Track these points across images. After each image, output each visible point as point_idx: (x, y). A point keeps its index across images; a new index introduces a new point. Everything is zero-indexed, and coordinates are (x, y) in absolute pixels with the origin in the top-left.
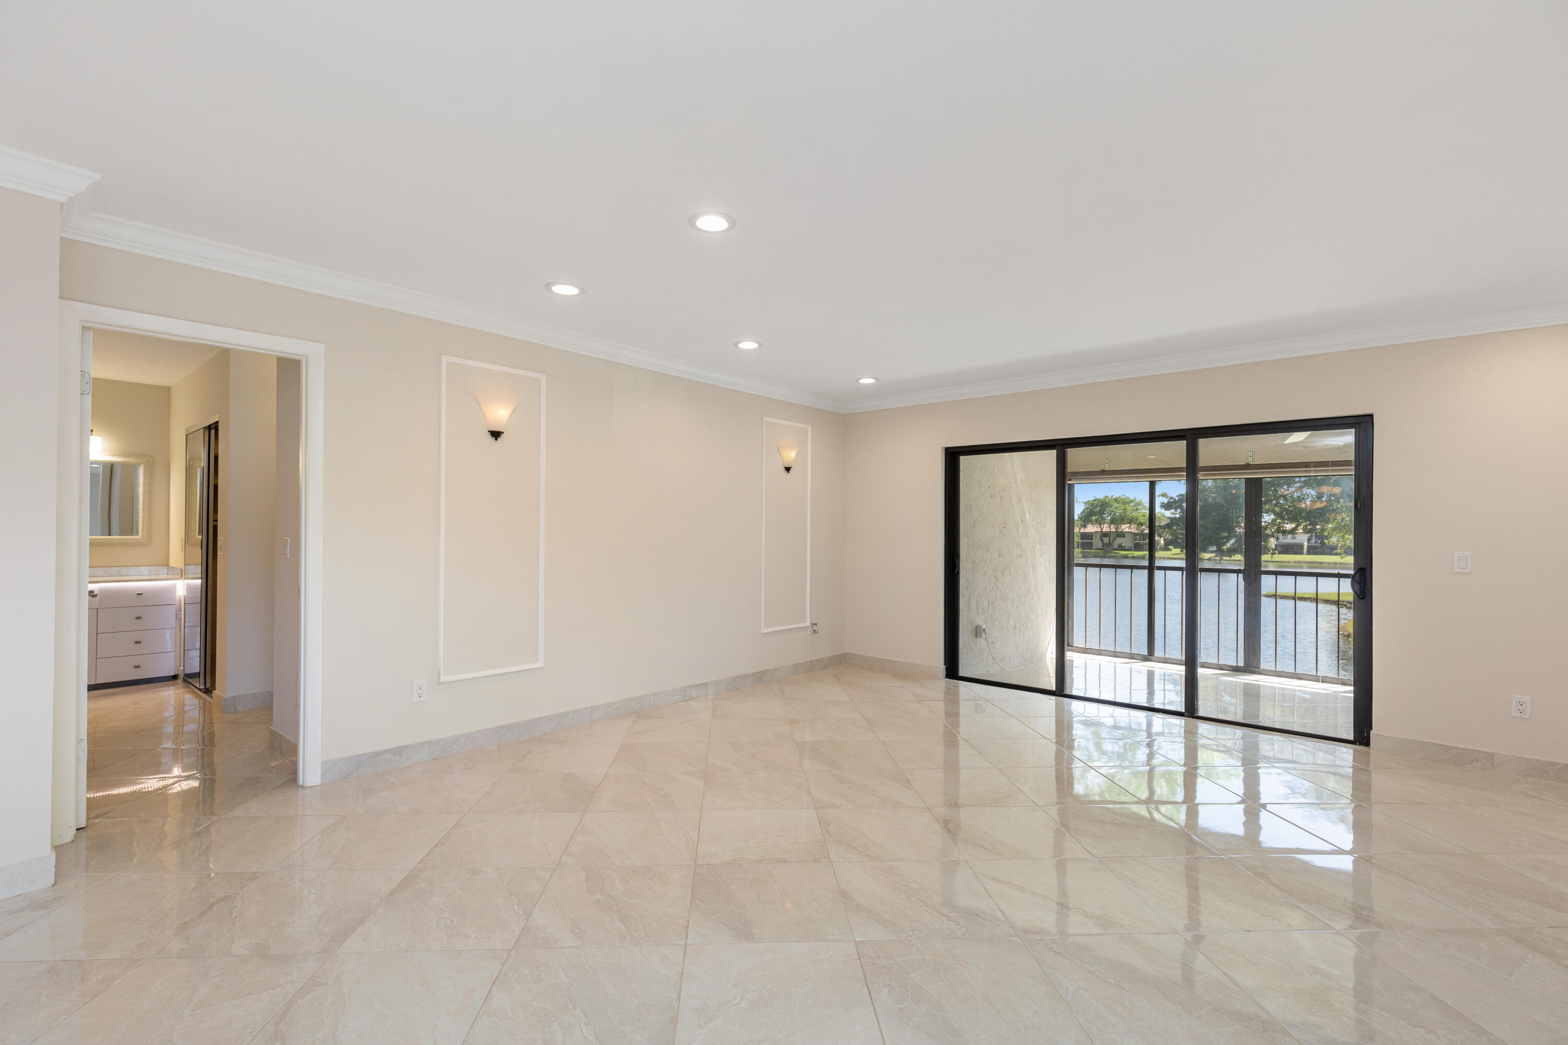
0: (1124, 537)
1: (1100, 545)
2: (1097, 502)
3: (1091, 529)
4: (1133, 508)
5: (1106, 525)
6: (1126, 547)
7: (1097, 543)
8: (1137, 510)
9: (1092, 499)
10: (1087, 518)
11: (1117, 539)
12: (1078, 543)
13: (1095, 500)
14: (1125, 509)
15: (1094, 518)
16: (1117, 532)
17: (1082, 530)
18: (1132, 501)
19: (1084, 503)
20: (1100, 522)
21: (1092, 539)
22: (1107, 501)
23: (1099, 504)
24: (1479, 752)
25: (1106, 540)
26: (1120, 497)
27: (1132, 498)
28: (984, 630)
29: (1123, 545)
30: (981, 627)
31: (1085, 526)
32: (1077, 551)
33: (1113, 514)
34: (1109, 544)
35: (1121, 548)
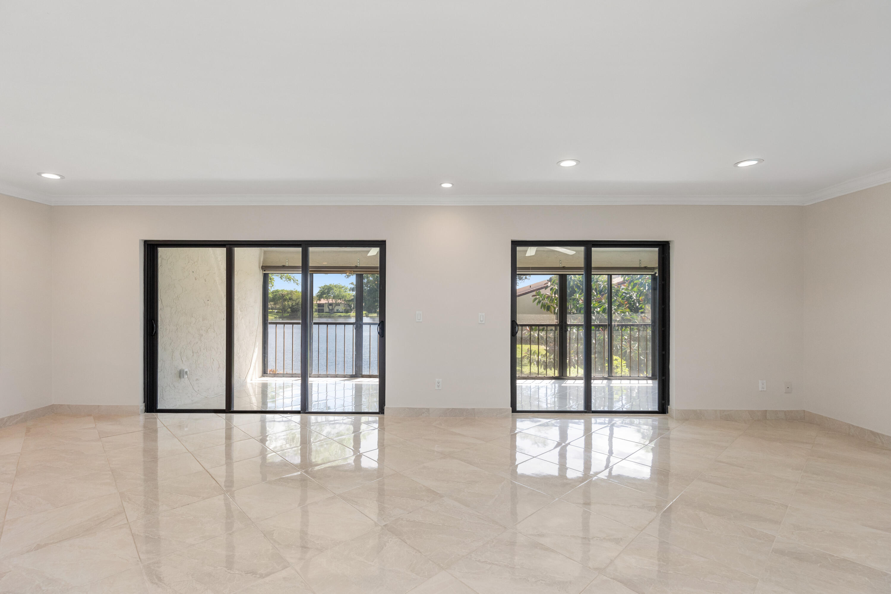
0: (339, 305)
1: (327, 310)
2: (326, 287)
3: (323, 301)
4: (344, 290)
5: (330, 300)
6: (341, 311)
7: (326, 309)
8: (346, 291)
9: (323, 285)
10: (320, 297)
11: (336, 306)
12: (316, 309)
13: (325, 286)
14: (340, 291)
15: (324, 296)
16: (336, 303)
17: (318, 302)
18: (343, 287)
19: (320, 287)
20: (327, 298)
21: (324, 307)
22: (331, 286)
23: (327, 288)
24: (424, 408)
25: (331, 307)
26: (337, 284)
27: (343, 285)
28: (186, 372)
29: (339, 310)
30: (184, 370)
31: (320, 300)
32: (315, 314)
33: (334, 294)
34: (332, 309)
35: (338, 312)
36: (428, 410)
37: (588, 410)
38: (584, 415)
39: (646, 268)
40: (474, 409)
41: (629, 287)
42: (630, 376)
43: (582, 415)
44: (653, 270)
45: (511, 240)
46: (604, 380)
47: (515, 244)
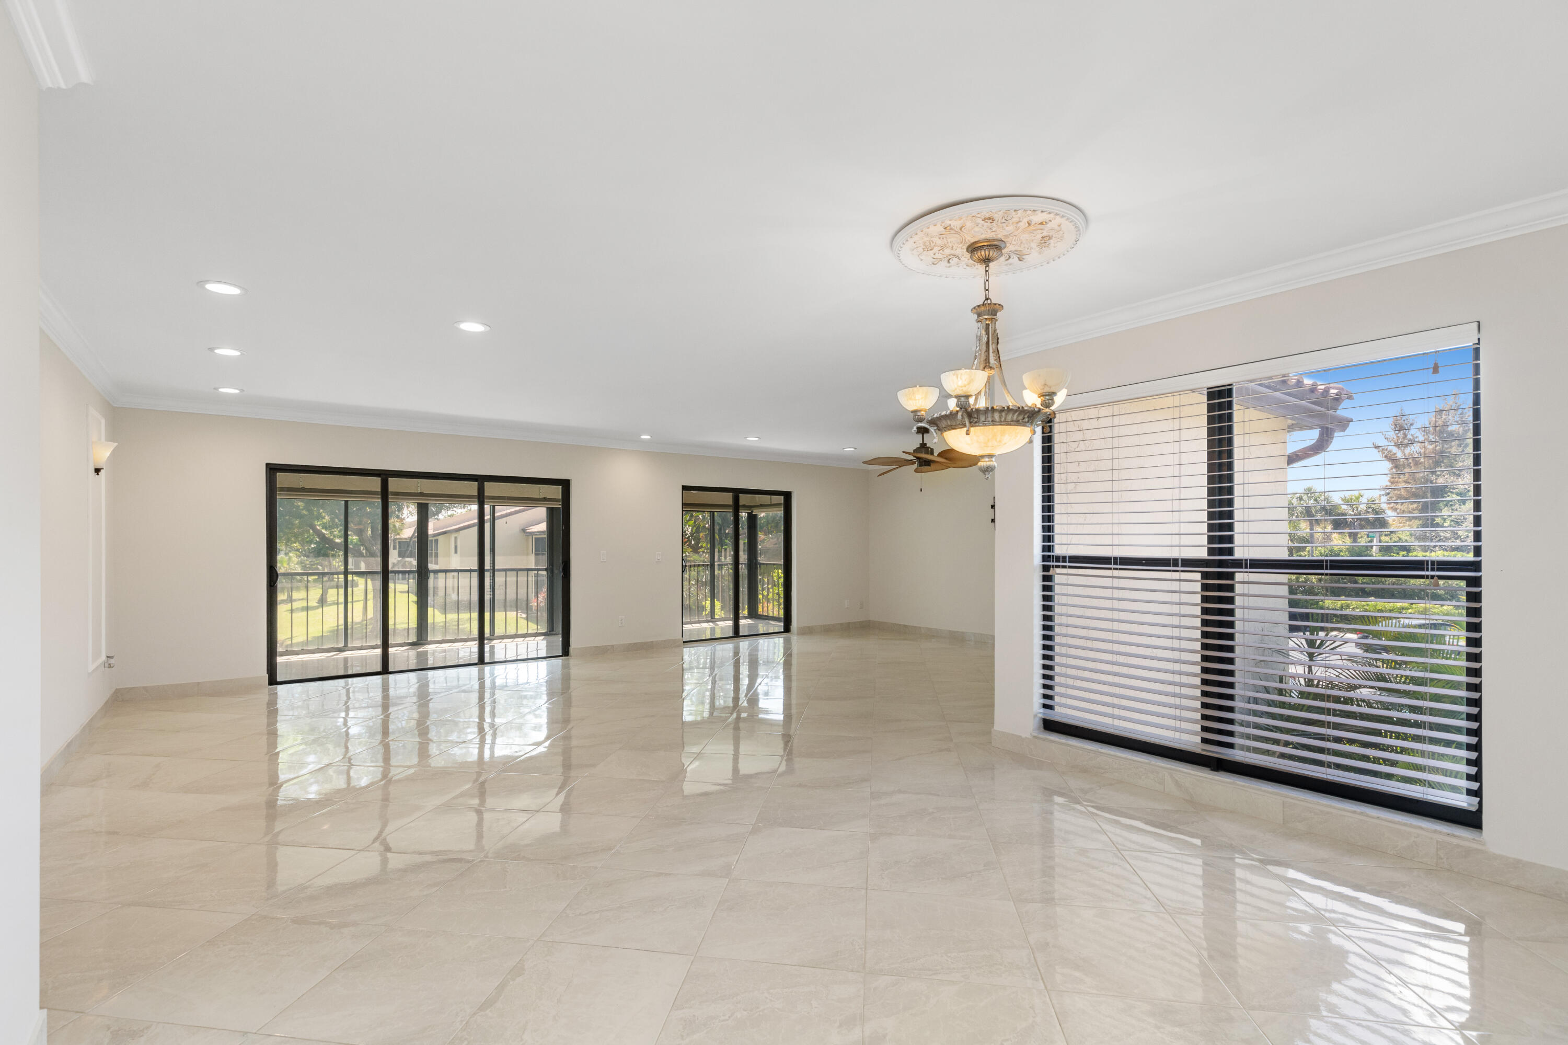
36: (613, 646)
37: (737, 635)
38: (733, 640)
40: (652, 642)
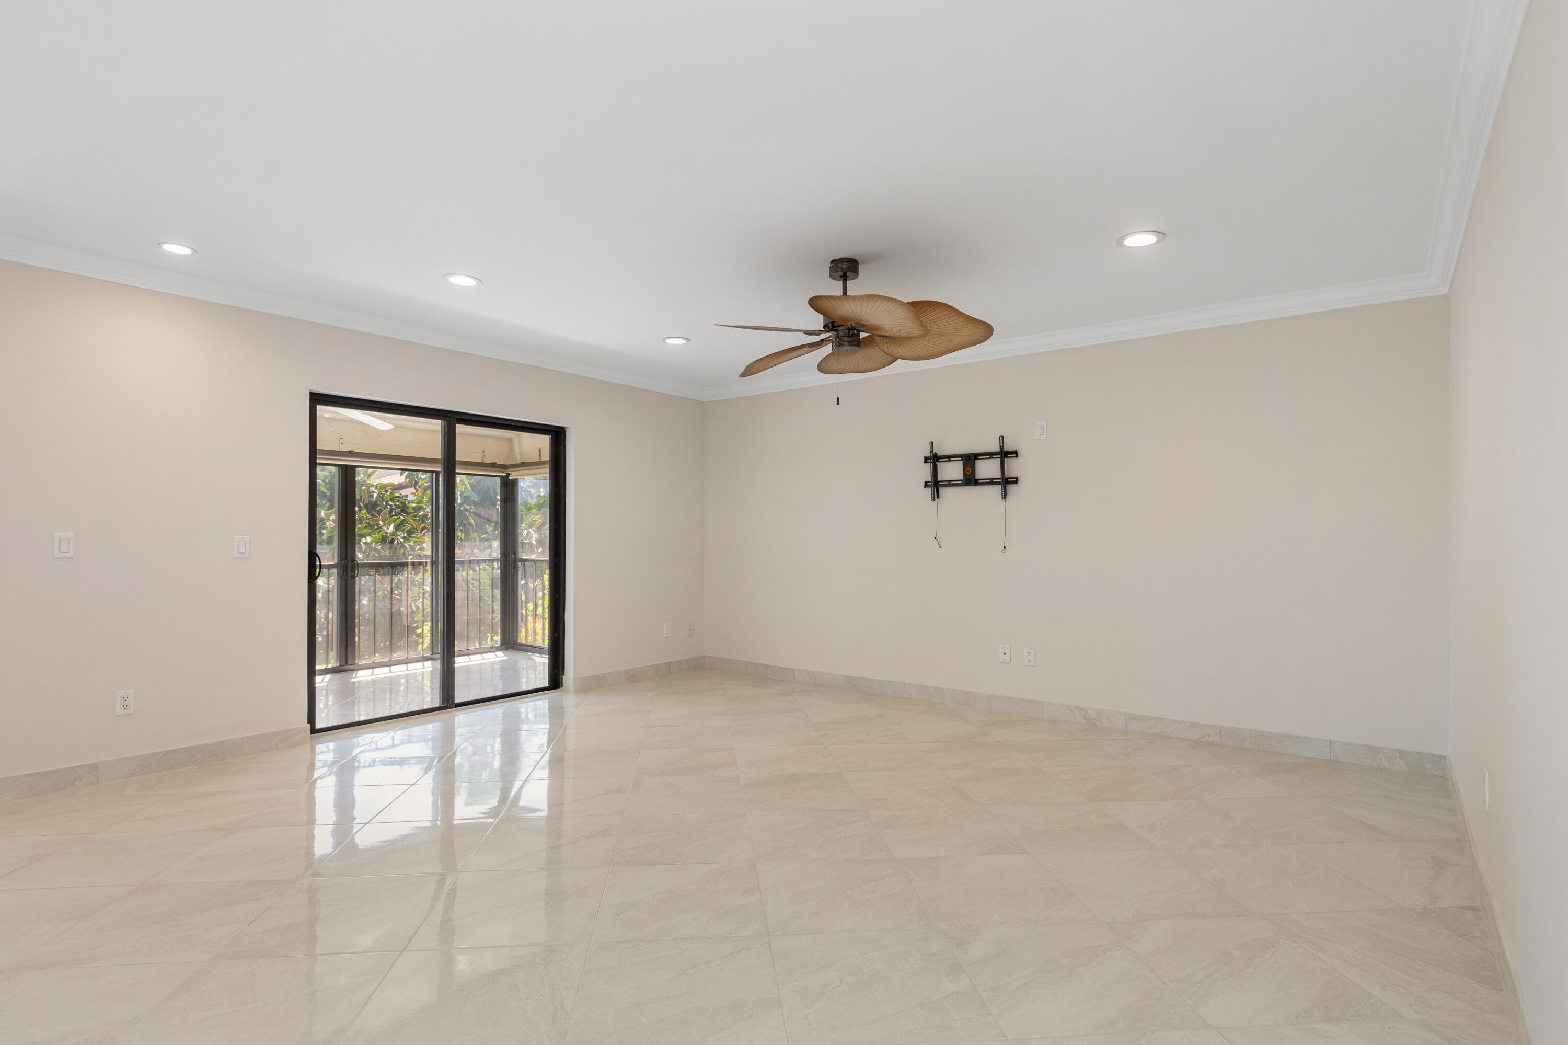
37: (449, 703)
38: (442, 713)
39: (494, 465)
41: (424, 498)
42: (468, 649)
43: (439, 714)
44: (505, 469)
45: (310, 390)
46: (425, 661)
47: (317, 399)
